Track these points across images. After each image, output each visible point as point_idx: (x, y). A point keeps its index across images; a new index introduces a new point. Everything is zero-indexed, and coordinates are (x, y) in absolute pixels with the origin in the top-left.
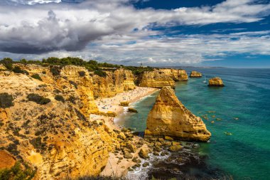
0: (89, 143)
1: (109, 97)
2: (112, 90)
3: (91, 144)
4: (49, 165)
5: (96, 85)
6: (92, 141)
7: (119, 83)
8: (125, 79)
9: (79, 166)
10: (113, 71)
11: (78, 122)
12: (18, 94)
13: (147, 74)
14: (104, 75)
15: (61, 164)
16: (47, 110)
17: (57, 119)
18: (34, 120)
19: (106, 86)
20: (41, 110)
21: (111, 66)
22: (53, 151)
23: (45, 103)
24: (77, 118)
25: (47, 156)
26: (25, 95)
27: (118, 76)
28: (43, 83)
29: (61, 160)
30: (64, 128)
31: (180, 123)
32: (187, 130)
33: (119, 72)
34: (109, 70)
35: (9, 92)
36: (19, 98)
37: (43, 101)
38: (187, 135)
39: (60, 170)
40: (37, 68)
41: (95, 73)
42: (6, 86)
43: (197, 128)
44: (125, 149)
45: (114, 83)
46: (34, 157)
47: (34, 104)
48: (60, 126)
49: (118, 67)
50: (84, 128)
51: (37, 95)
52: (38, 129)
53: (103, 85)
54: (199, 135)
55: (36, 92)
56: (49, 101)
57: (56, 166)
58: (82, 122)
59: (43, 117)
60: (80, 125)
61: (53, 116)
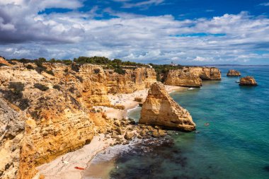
0: (77, 121)
1: (127, 93)
2: (131, 86)
3: (79, 122)
4: (40, 128)
5: (115, 82)
6: (79, 120)
7: (139, 81)
8: (147, 77)
9: (62, 132)
10: (134, 69)
11: (70, 105)
12: (28, 83)
13: (172, 73)
14: (124, 73)
15: (47, 128)
16: (45, 94)
17: (51, 101)
18: (35, 100)
19: (125, 83)
20: (42, 94)
21: (134, 64)
22: (43, 120)
23: (45, 90)
24: (70, 102)
25: (39, 122)
26: (33, 84)
27: (139, 73)
28: (53, 77)
29: (47, 126)
30: (55, 107)
31: (168, 114)
32: (174, 120)
33: (139, 70)
34: (130, 68)
35: (23, 81)
36: (29, 86)
37: (44, 88)
38: (174, 125)
39: (47, 132)
40: (61, 66)
41: (115, 71)
42: (21, 78)
43: (182, 119)
44: (114, 131)
45: (134, 81)
46: (30, 122)
47: (38, 90)
48: (52, 105)
49: (140, 65)
50: (74, 110)
51: (41, 85)
52: (37, 106)
53: (122, 82)
54: (184, 125)
55: (40, 82)
56: (48, 88)
57: (44, 129)
58: (73, 105)
59: (42, 99)
60: (72, 107)
61: (48, 98)
